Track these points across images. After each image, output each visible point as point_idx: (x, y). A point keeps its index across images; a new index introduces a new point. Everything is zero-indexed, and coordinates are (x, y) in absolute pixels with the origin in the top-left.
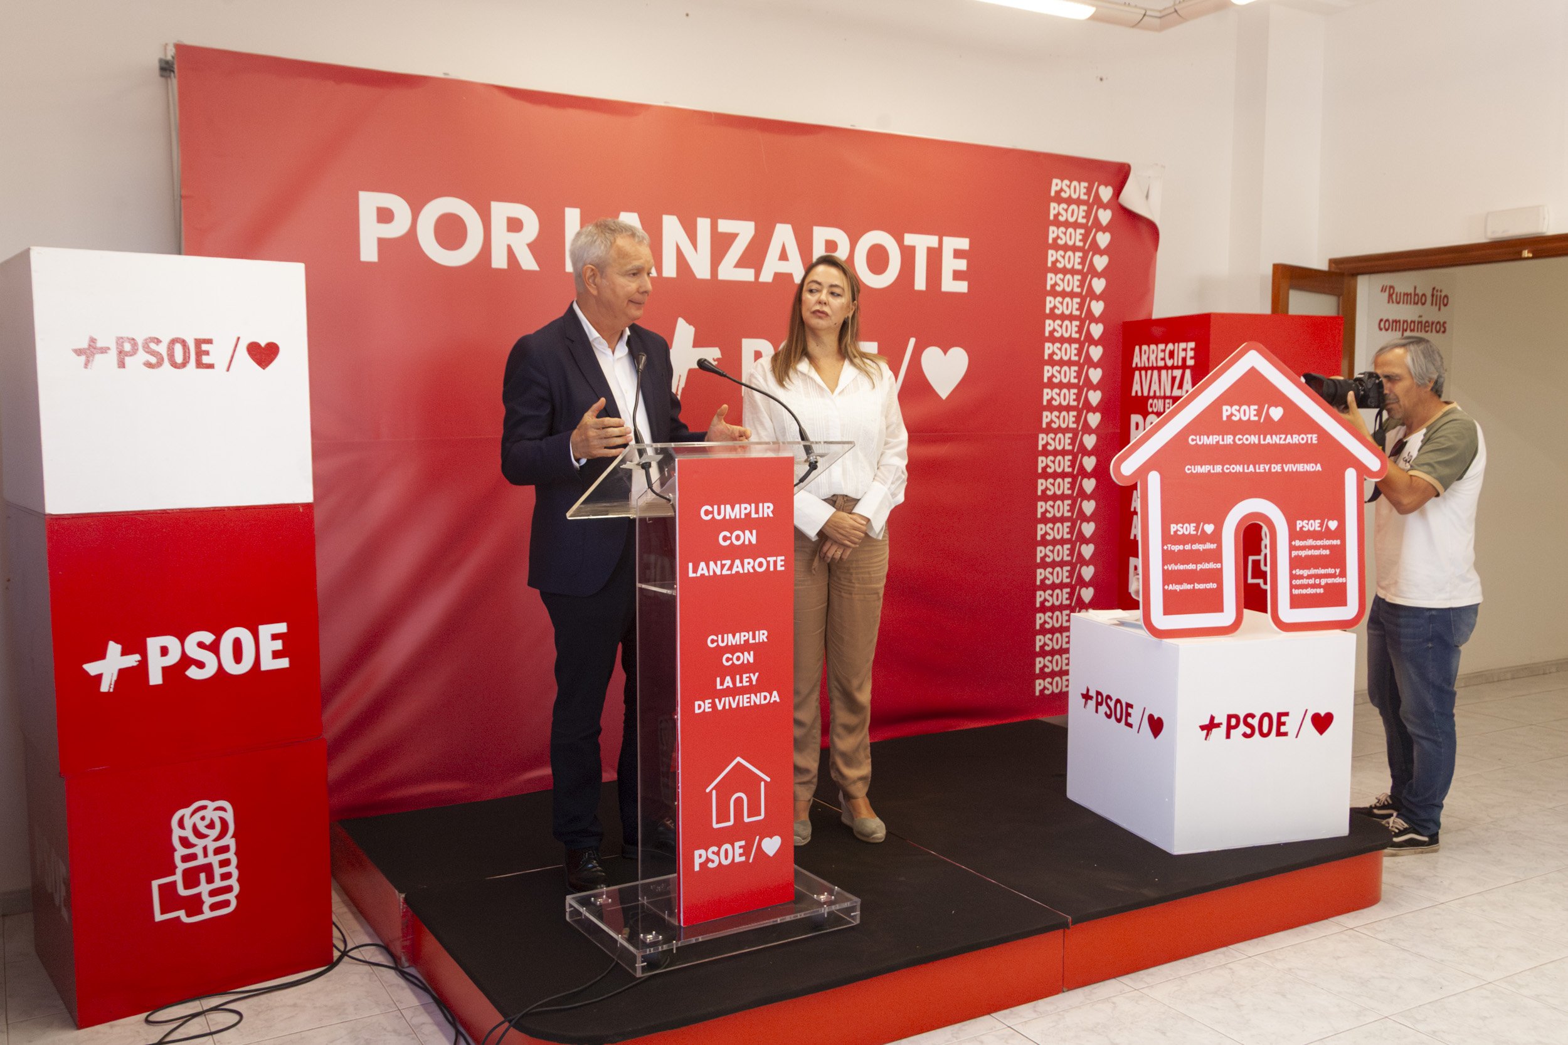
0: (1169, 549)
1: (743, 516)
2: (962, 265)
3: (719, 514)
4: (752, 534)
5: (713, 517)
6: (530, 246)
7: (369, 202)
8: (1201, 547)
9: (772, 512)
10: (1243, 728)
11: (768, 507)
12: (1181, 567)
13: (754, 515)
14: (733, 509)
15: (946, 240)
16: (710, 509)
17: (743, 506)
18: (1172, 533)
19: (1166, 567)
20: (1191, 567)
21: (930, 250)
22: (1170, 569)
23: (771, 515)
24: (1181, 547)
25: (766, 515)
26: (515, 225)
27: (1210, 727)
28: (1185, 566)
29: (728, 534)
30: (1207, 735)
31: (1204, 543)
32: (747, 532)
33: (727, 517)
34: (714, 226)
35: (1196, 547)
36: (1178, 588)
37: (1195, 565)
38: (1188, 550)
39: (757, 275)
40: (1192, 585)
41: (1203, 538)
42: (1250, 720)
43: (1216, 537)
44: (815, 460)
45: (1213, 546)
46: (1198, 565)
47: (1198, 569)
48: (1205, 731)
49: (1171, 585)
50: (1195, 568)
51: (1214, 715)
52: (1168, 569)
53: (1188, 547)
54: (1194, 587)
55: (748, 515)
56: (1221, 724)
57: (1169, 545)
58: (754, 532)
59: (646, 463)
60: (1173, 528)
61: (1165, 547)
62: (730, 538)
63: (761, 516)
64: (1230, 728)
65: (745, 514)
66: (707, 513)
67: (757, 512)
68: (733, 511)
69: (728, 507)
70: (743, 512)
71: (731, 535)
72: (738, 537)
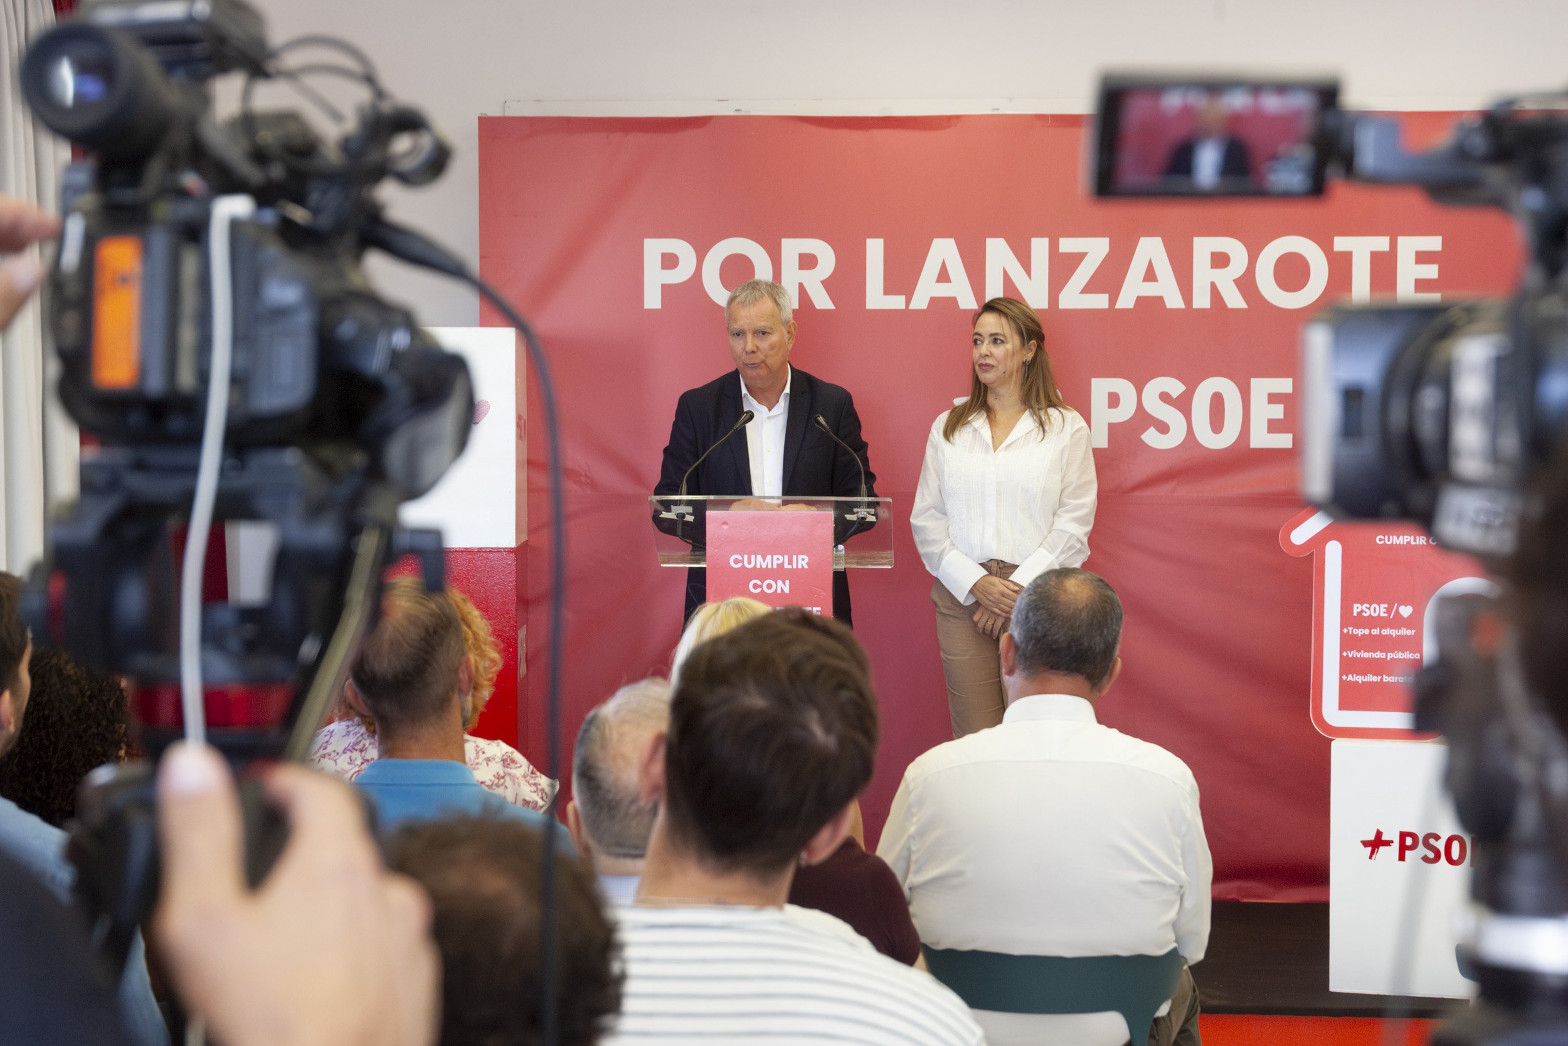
0: (1350, 633)
1: (775, 566)
2: (1431, 271)
3: (749, 563)
4: (784, 584)
5: (743, 565)
6: (824, 283)
7: (654, 248)
8: (1394, 633)
9: (807, 564)
10: (1421, 850)
11: (803, 559)
12: (1366, 655)
13: (787, 566)
14: (764, 559)
15: (1402, 241)
17: (775, 557)
18: (1355, 614)
19: (1345, 654)
20: (1379, 655)
21: (1375, 256)
22: (1350, 656)
23: (806, 567)
24: (1367, 631)
25: (800, 567)
26: (808, 262)
27: (1376, 843)
28: (1370, 654)
29: (759, 583)
30: (1372, 853)
31: (1399, 628)
32: (780, 582)
33: (758, 566)
35: (1386, 632)
36: (1360, 679)
37: (1384, 654)
38: (1376, 636)
39: (1113, 300)
40: (1380, 677)
41: (1398, 622)
42: (1432, 841)
43: (1414, 622)
45: (1410, 632)
46: (1389, 654)
47: (1389, 659)
48: (1369, 849)
49: (1350, 676)
50: (1384, 657)
51: (1381, 830)
52: (1347, 656)
53: (1375, 632)
54: (1382, 679)
55: (781, 566)
56: (1392, 842)
57: (1350, 629)
58: (787, 582)
60: (1357, 608)
61: (1345, 631)
62: (761, 586)
63: (794, 566)
64: (1403, 848)
65: (778, 564)
66: (736, 561)
67: (790, 562)
68: (764, 561)
69: (759, 557)
70: (775, 562)
71: (762, 583)
72: (769, 586)
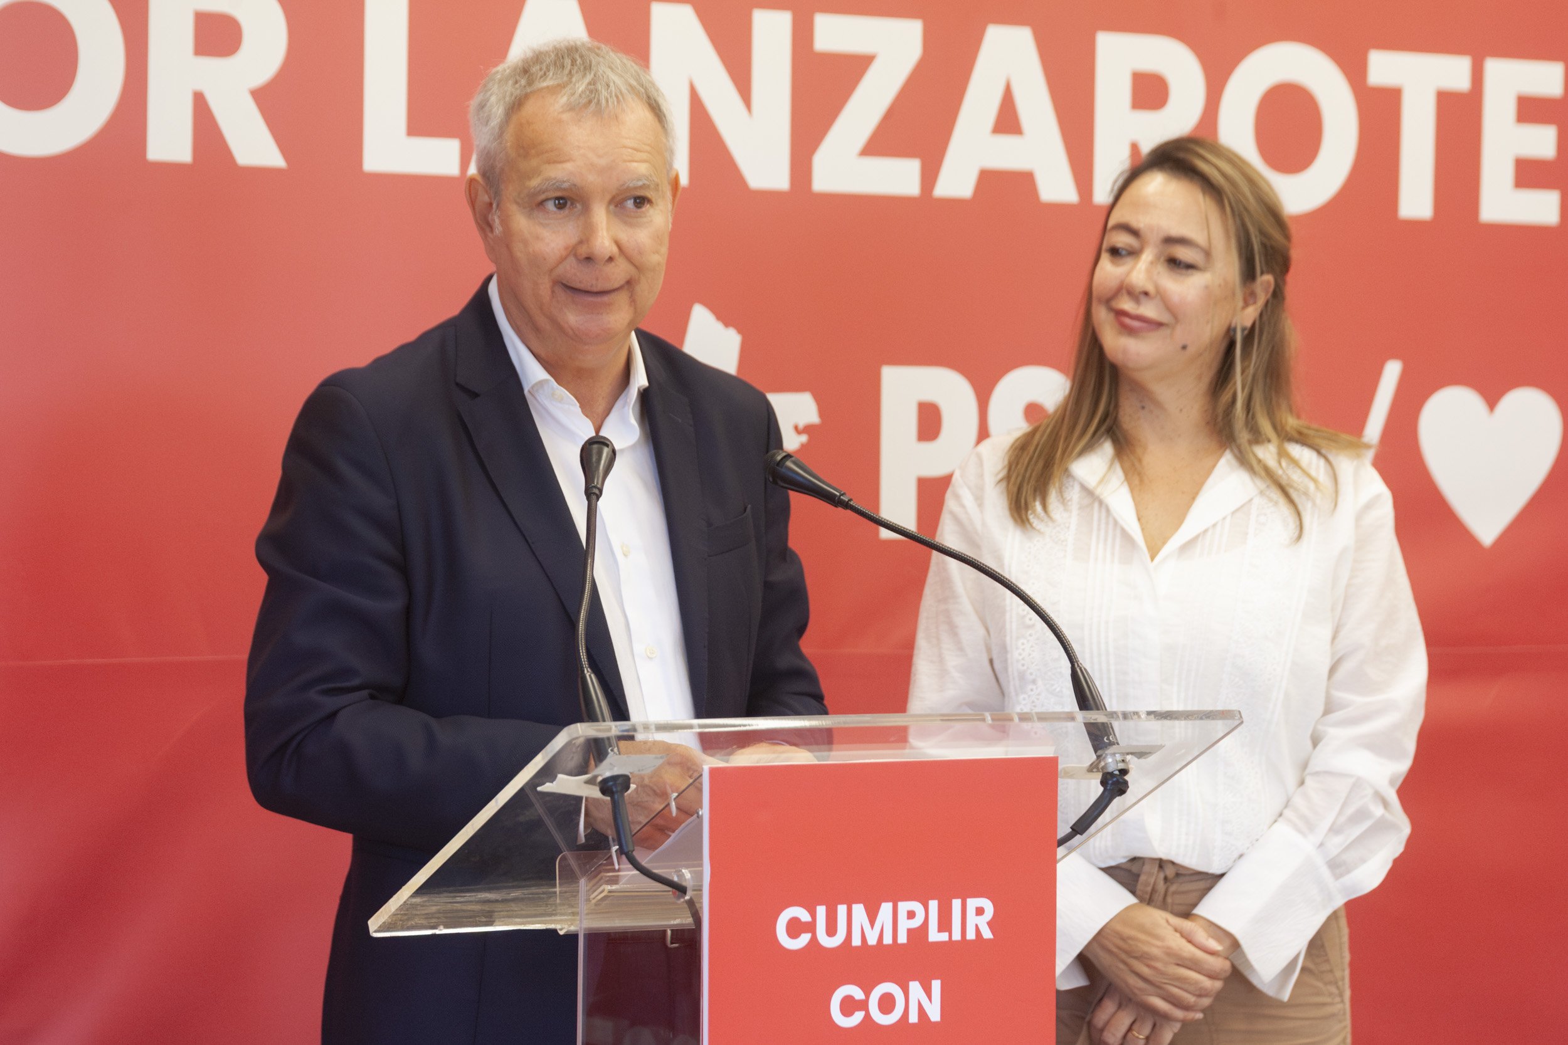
1: (902, 939)
2: (1542, 141)
3: (831, 931)
4: (928, 991)
5: (814, 939)
9: (990, 924)
11: (980, 911)
13: (935, 935)
14: (872, 917)
15: (1497, 69)
16: (804, 915)
17: (904, 907)
21: (1446, 101)
23: (987, 934)
25: (971, 935)
26: (217, 35)
29: (857, 993)
32: (915, 987)
33: (856, 941)
34: (802, 35)
39: (929, 176)
44: (1121, 766)
55: (918, 934)
58: (936, 985)
59: (614, 778)
62: (863, 1005)
63: (957, 936)
65: (909, 931)
66: (795, 928)
67: (945, 924)
68: (872, 923)
69: (859, 910)
70: (904, 925)
71: (868, 994)
72: (887, 1004)
